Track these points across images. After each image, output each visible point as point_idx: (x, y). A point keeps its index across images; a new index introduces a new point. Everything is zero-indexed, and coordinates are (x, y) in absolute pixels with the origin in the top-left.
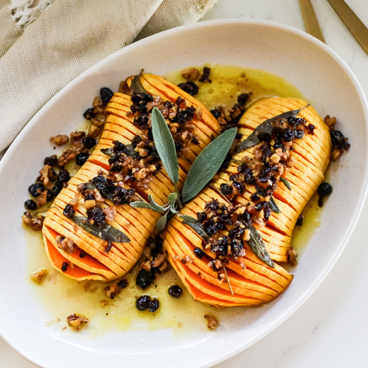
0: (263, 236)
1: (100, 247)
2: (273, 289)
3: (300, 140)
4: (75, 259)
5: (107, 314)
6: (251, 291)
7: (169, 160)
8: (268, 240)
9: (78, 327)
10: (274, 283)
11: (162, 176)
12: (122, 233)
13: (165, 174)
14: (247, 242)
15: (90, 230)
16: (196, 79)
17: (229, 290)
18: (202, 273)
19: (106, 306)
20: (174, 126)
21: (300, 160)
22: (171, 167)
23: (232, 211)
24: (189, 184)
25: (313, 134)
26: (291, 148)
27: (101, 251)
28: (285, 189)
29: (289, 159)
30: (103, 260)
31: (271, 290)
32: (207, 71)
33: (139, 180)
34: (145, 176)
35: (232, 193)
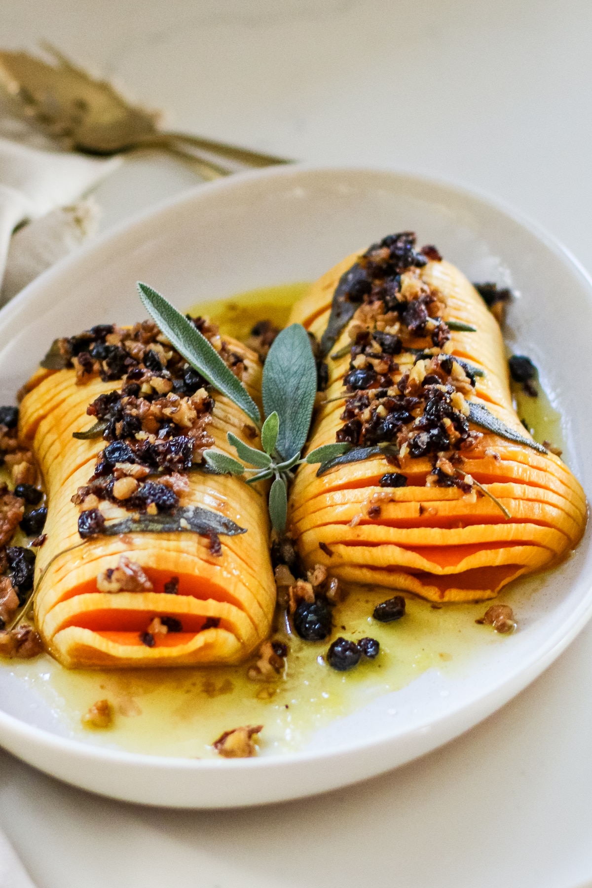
1: (198, 551)
15: (159, 527)
18: (426, 504)
27: (204, 557)
33: (189, 424)
34: (193, 414)
35: (375, 372)
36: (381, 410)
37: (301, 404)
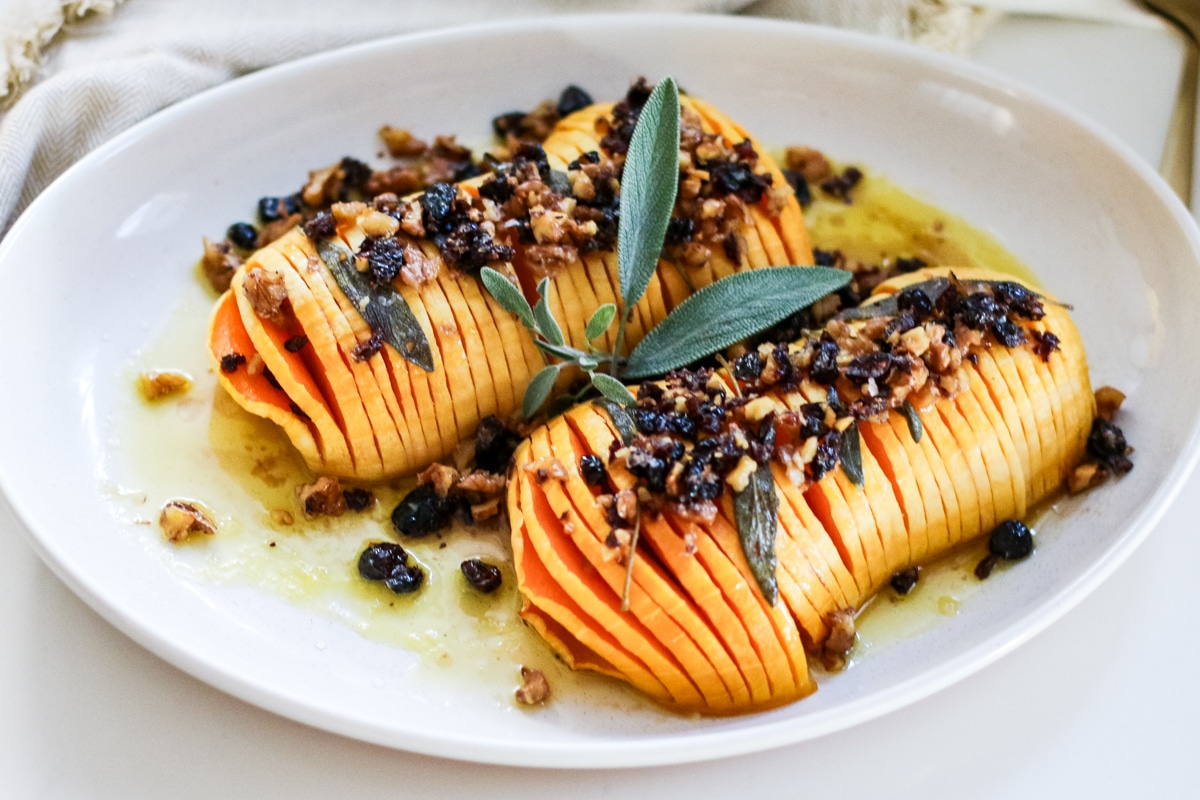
0: (784, 508)
1: (346, 337)
2: (743, 668)
3: (1003, 351)
4: (267, 338)
5: (273, 545)
6: (679, 630)
7: (641, 239)
8: (793, 531)
9: (179, 532)
10: (751, 650)
11: (604, 276)
12: (420, 335)
13: (612, 276)
14: (734, 495)
15: (346, 283)
16: (816, 179)
17: (619, 592)
18: (574, 515)
19: (284, 527)
20: (696, 176)
21: (980, 396)
22: (637, 258)
23: (735, 404)
24: (661, 339)
25: (1045, 359)
26: (971, 357)
27: (344, 347)
28: (903, 440)
29: (950, 371)
30: (337, 376)
31: (734, 668)
32: (854, 176)
33: (539, 239)
34: (557, 233)
35: (760, 374)
36: (681, 401)
37: (711, 338)
